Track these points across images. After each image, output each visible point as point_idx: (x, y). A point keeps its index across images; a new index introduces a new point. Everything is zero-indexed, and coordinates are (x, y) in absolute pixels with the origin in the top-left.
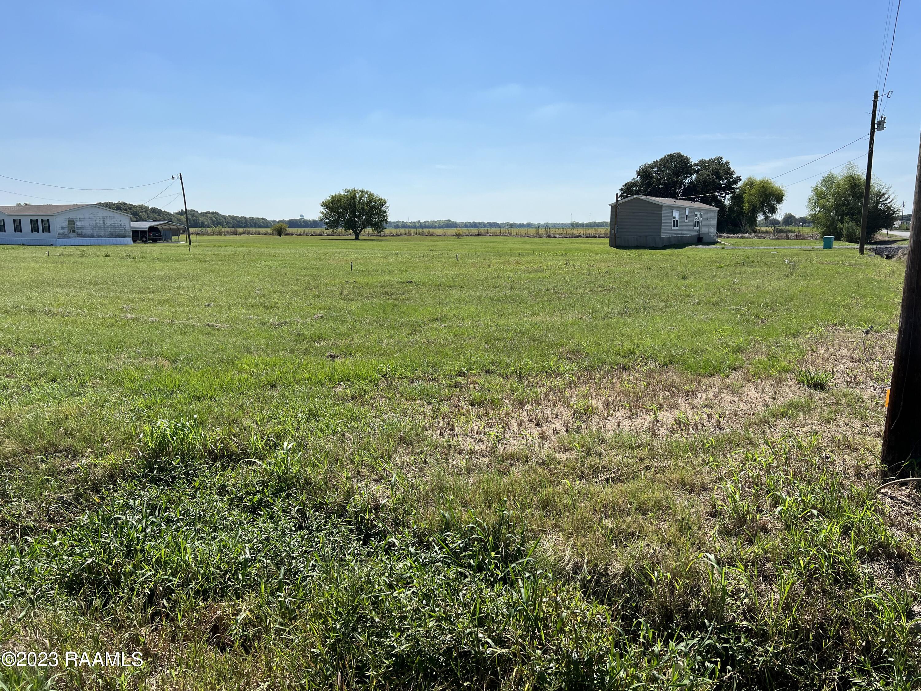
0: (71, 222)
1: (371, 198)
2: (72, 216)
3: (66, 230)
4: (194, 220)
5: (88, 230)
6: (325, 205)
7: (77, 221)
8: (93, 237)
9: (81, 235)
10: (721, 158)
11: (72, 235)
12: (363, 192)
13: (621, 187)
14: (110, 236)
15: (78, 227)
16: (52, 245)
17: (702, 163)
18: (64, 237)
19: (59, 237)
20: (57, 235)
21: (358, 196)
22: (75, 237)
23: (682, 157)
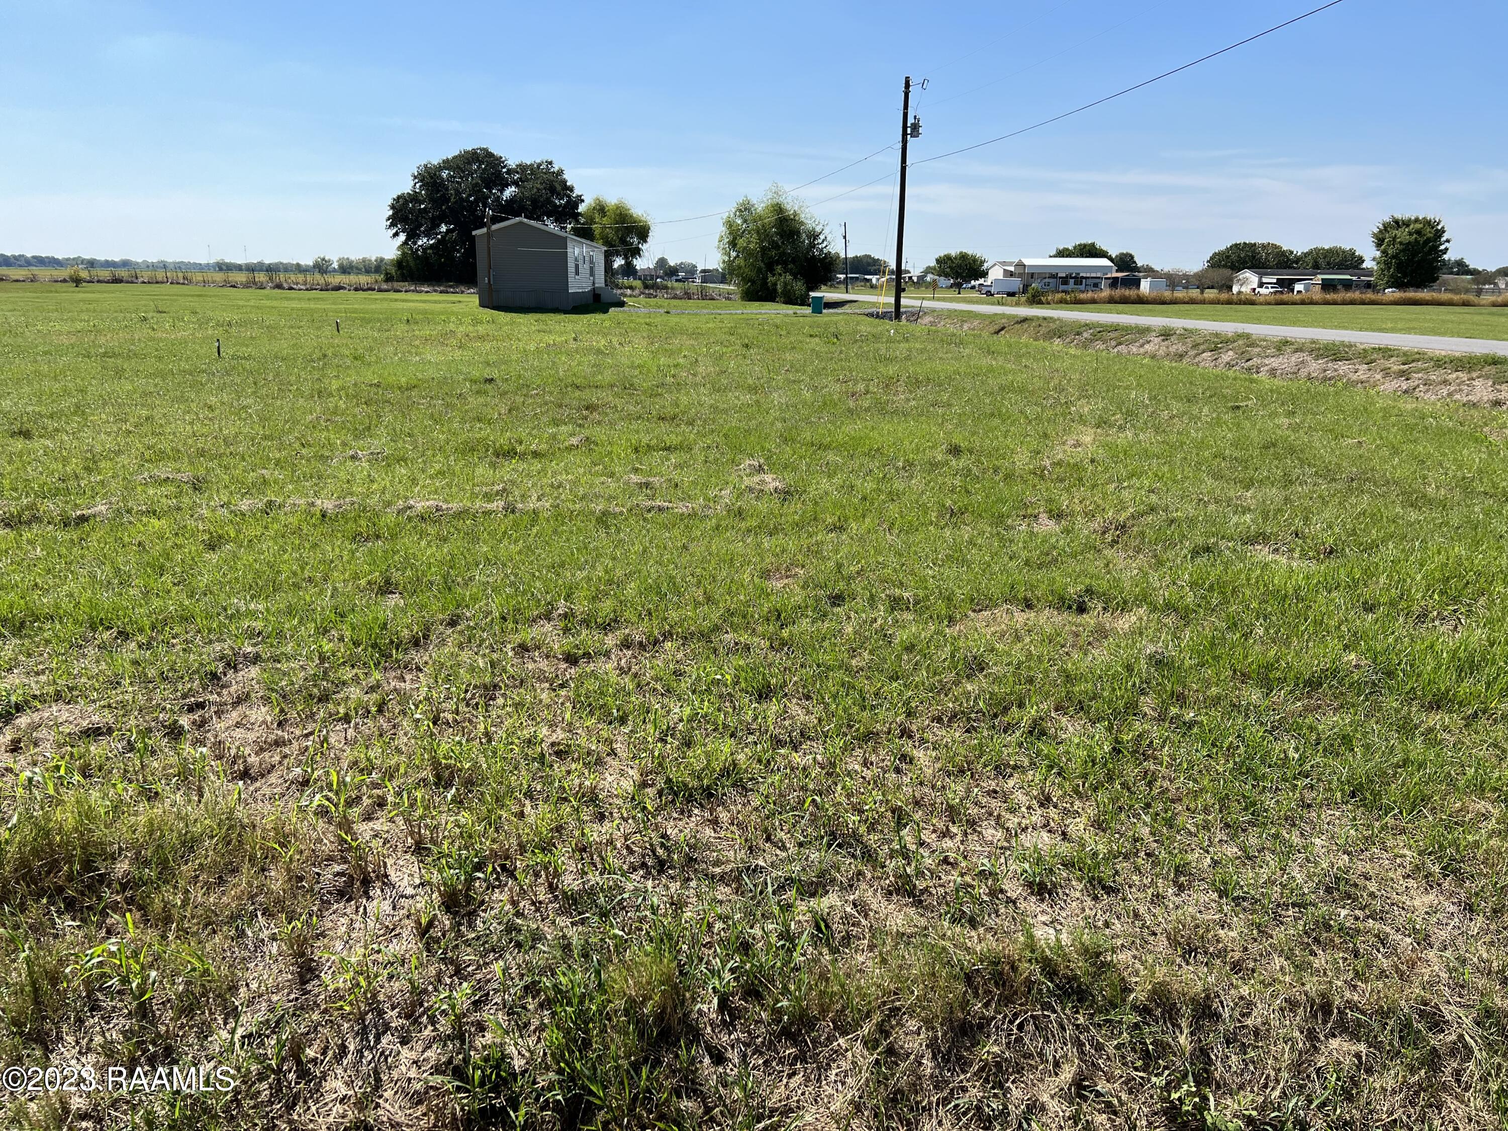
10: (551, 163)
13: (390, 202)
17: (522, 168)
23: (491, 155)
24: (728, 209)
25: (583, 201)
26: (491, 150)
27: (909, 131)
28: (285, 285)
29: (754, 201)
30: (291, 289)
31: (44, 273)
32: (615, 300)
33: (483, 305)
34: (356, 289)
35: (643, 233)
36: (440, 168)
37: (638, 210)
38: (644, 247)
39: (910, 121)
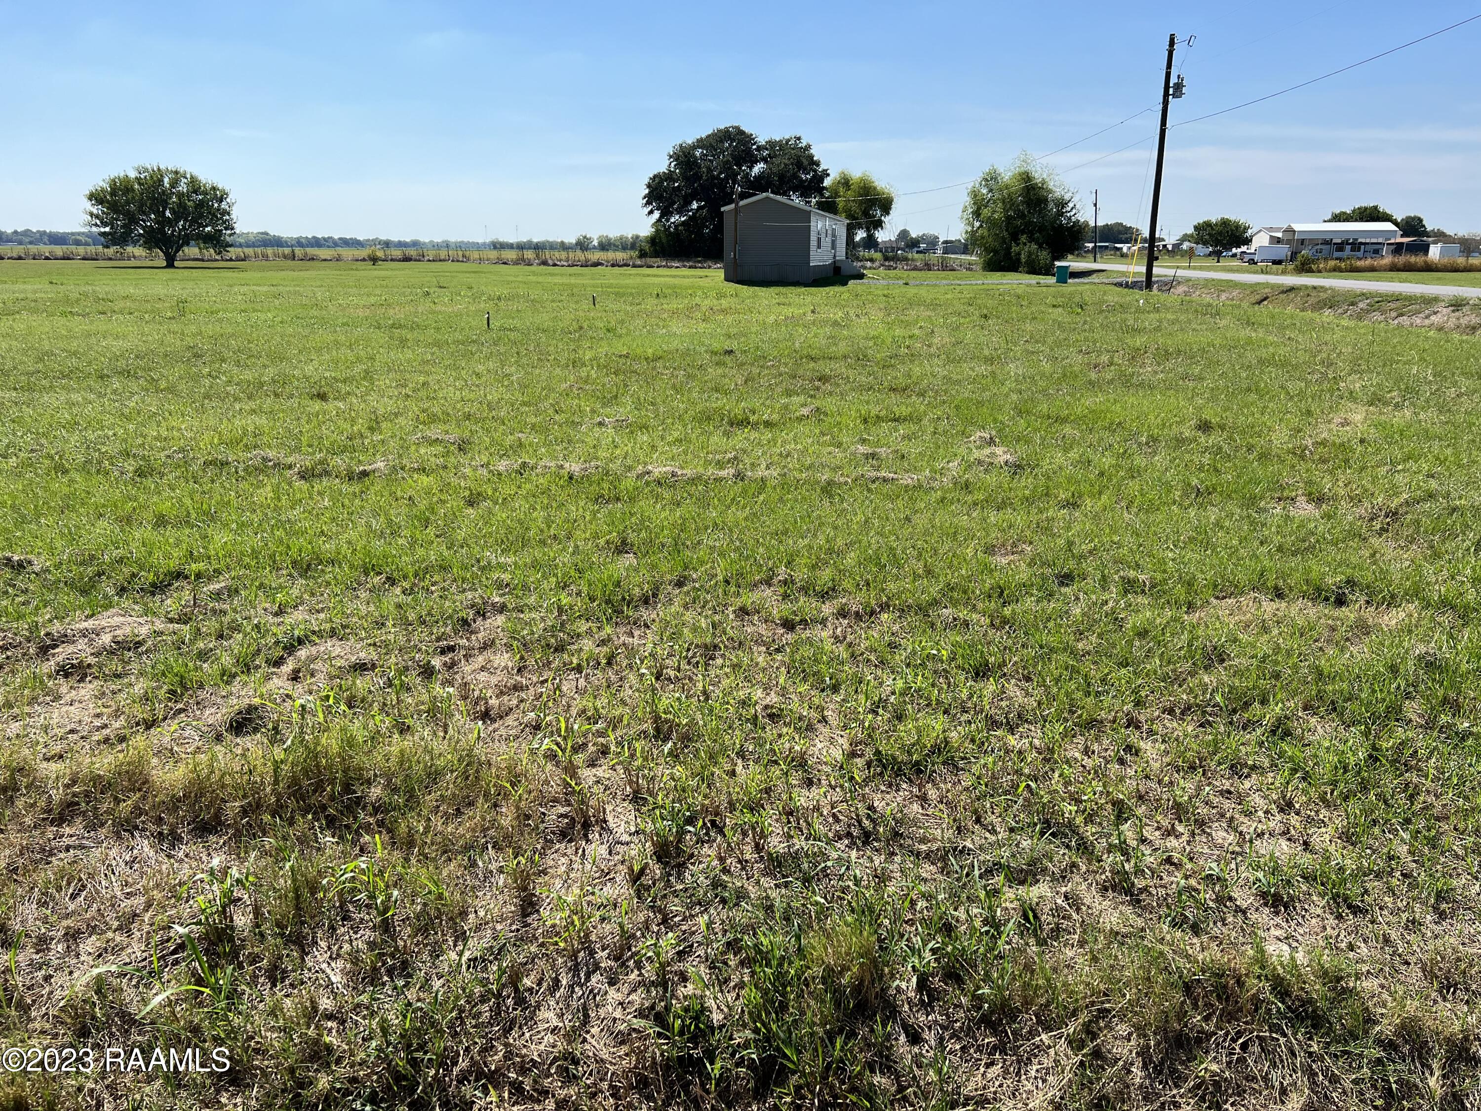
1: (195, 186)
6: (96, 197)
10: (799, 139)
12: (176, 173)
13: (647, 181)
17: (771, 144)
21: (166, 180)
23: (742, 133)
24: (972, 179)
25: (828, 175)
26: (743, 128)
27: (1171, 91)
28: (550, 262)
29: (1001, 170)
30: (555, 265)
31: (348, 253)
32: (855, 273)
33: (727, 279)
34: (613, 265)
35: (886, 205)
36: (694, 147)
37: (882, 183)
38: (886, 219)
39: (1173, 80)
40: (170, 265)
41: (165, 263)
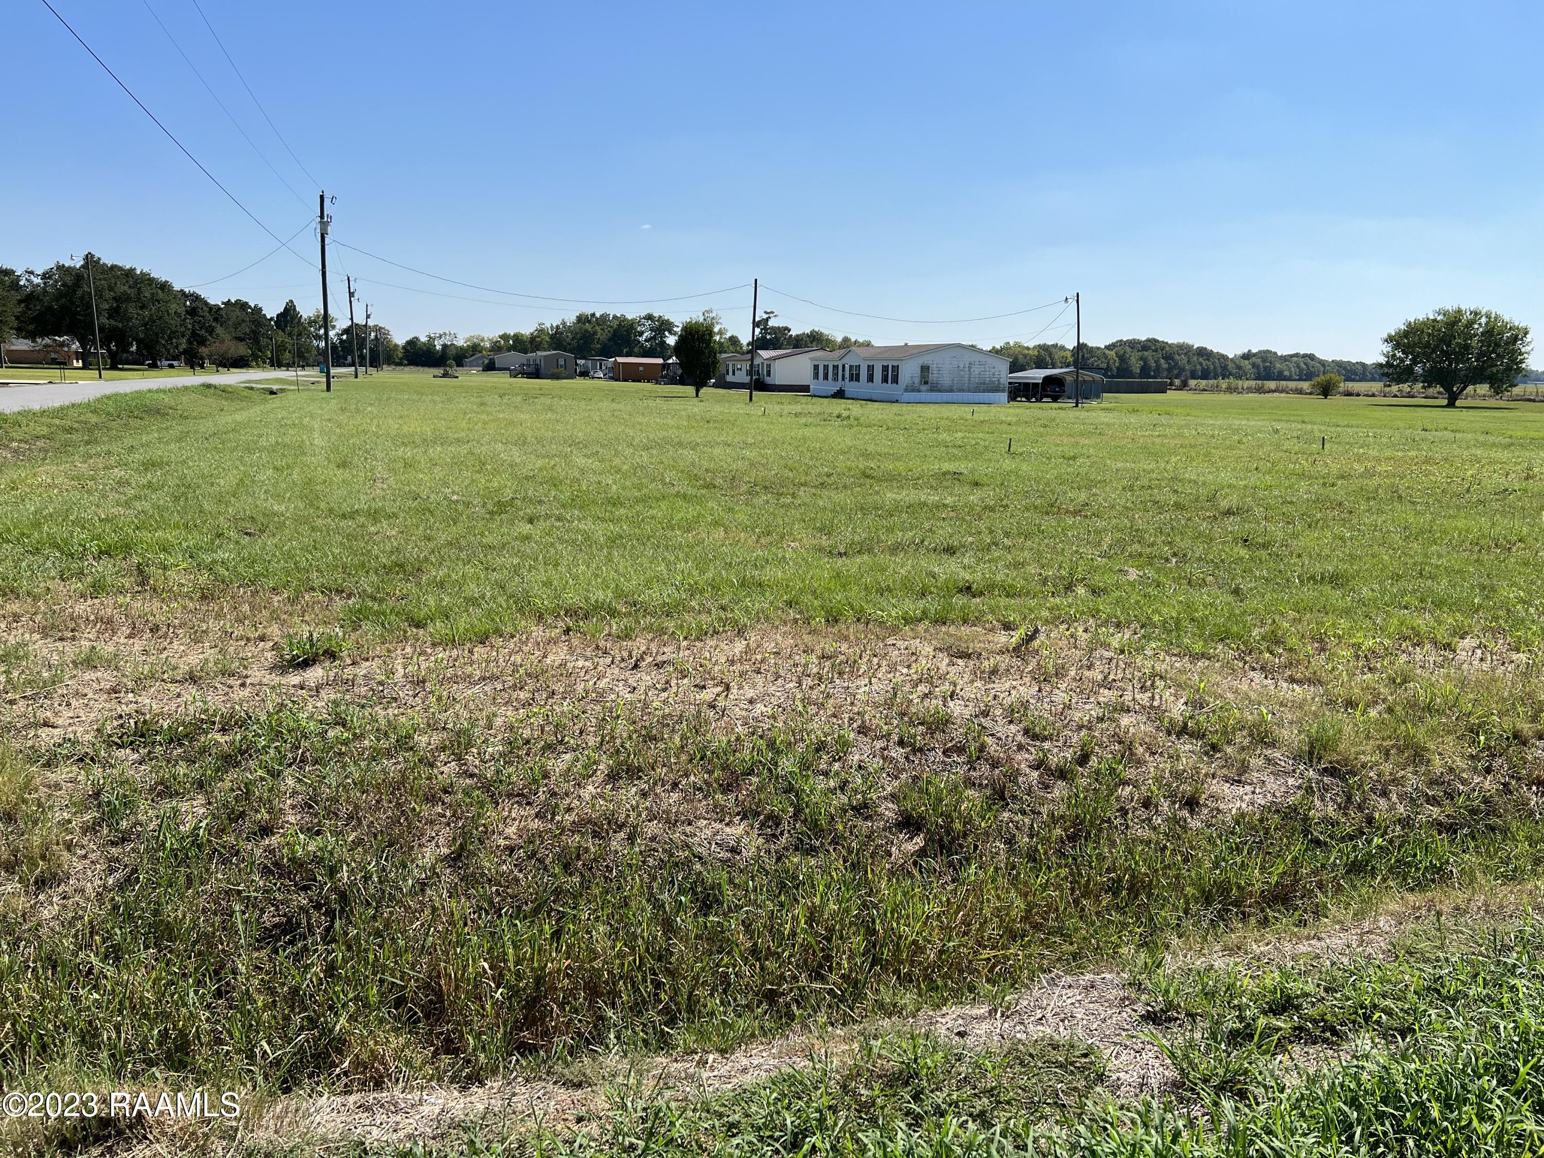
0: (925, 369)
1: (1494, 325)
2: (926, 360)
3: (917, 380)
4: (1265, 368)
5: (946, 381)
7: (934, 368)
8: (951, 391)
9: (935, 388)
11: (924, 388)
12: (1476, 313)
14: (977, 390)
15: (933, 377)
16: (897, 401)
18: (913, 391)
19: (906, 390)
20: (903, 387)
21: (1464, 320)
22: (928, 391)
40: (1451, 404)
41: (1445, 402)
